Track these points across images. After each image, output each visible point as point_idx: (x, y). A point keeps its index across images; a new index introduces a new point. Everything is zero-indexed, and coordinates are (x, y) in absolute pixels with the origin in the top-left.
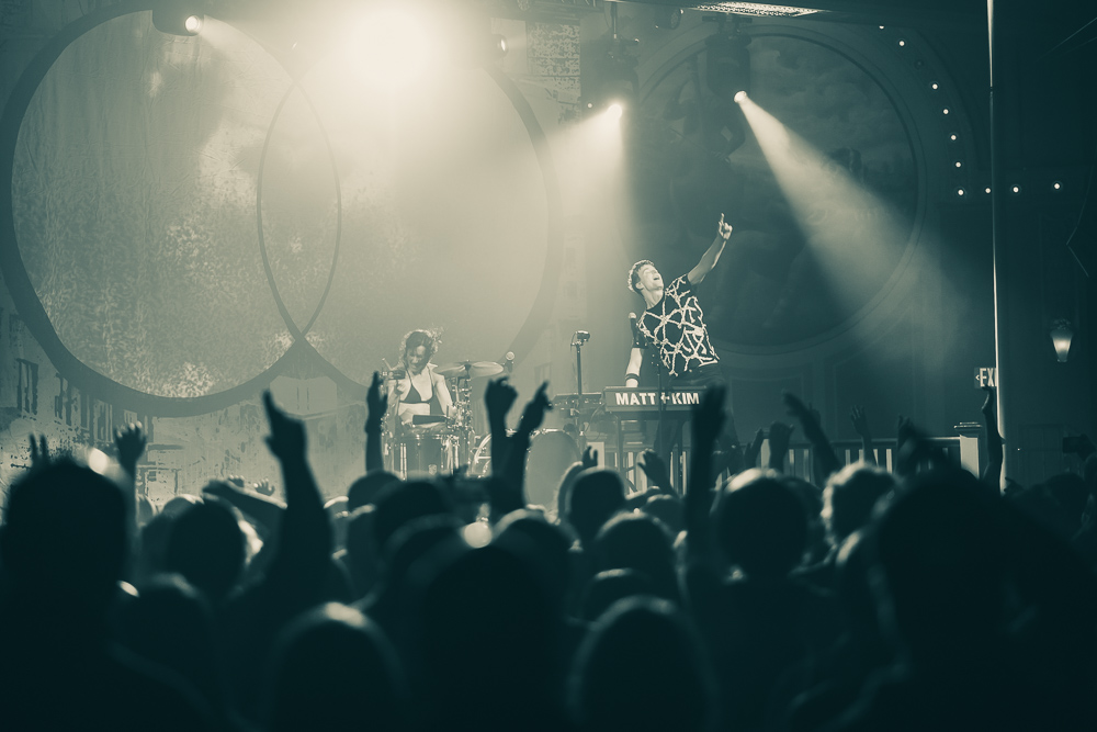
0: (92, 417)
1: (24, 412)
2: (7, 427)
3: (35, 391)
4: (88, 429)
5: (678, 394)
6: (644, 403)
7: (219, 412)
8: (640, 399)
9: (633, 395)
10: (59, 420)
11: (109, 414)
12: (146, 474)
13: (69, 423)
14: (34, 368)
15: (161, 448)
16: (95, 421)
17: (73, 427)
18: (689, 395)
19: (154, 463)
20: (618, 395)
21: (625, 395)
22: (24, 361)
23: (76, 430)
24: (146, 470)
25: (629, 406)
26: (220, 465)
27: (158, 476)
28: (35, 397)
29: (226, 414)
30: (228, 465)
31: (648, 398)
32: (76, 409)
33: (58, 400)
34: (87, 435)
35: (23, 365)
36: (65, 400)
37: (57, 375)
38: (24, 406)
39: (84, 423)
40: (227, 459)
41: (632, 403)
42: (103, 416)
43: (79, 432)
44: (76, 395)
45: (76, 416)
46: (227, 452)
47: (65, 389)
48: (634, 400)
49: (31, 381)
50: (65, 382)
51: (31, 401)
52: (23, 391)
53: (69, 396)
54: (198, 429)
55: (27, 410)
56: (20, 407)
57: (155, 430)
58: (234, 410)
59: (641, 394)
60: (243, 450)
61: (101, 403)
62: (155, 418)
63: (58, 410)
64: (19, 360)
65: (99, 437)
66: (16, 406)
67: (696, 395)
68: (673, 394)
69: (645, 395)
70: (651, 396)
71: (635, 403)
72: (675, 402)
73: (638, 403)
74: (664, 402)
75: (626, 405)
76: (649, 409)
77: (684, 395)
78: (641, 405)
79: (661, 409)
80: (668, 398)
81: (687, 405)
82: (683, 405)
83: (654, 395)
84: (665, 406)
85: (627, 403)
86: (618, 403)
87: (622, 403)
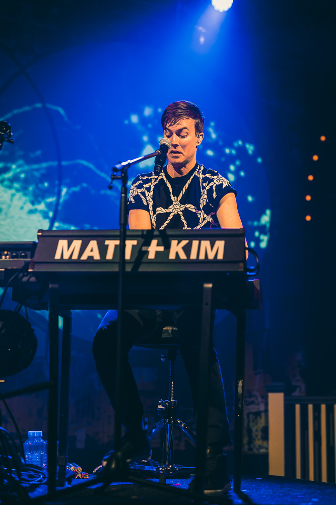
5: (184, 242)
6: (110, 256)
8: (103, 249)
9: (93, 244)
18: (206, 244)
20: (63, 243)
21: (77, 244)
25: (79, 262)
31: (121, 249)
41: (84, 258)
48: (93, 250)
59: (107, 242)
67: (220, 244)
68: (174, 243)
69: (117, 242)
70: (130, 244)
71: (90, 258)
72: (172, 256)
73: (97, 257)
74: (151, 256)
75: (70, 262)
76: (116, 269)
77: (195, 243)
78: (103, 261)
79: (142, 269)
80: (161, 249)
81: (197, 261)
82: (189, 262)
83: (135, 242)
84: (151, 262)
85: (75, 257)
86: (58, 256)
87: (66, 257)
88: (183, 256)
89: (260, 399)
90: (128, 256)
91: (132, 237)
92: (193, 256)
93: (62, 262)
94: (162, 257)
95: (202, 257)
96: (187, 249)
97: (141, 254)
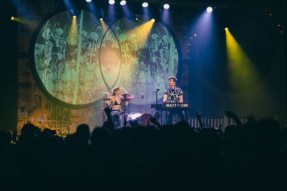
0: (56, 109)
1: (37, 108)
2: (33, 112)
3: (40, 103)
4: (55, 112)
5: (182, 104)
7: (88, 108)
8: (172, 105)
9: (171, 104)
10: (47, 110)
11: (60, 109)
12: (69, 123)
13: (50, 110)
14: (40, 97)
15: (73, 117)
16: (56, 110)
17: (51, 112)
18: (185, 104)
19: (71, 121)
20: (167, 104)
21: (169, 104)
22: (38, 96)
23: (52, 112)
24: (69, 122)
26: (88, 121)
27: (72, 124)
28: (40, 104)
29: (90, 109)
30: (90, 121)
31: (174, 105)
32: (52, 107)
33: (47, 105)
34: (54, 114)
35: (37, 97)
36: (49, 105)
37: (46, 99)
38: (37, 106)
39: (53, 111)
40: (90, 120)
42: (58, 109)
43: (52, 113)
44: (52, 104)
45: (51, 109)
46: (90, 118)
47: (49, 102)
48: (171, 105)
49: (39, 100)
50: (49, 101)
51: (39, 105)
52: (37, 103)
53: (50, 104)
54: (82, 112)
55: (38, 107)
56: (36, 107)
57: (71, 112)
58: (92, 108)
60: (95, 118)
61: (58, 106)
62: (71, 110)
63: (47, 108)
64: (36, 95)
65: (57, 114)
66: (35, 106)
67: (187, 105)
75: (169, 107)
76: (175, 108)
79: (178, 108)
81: (185, 107)
83: (176, 104)
88: (183, 106)
94: (180, 106)
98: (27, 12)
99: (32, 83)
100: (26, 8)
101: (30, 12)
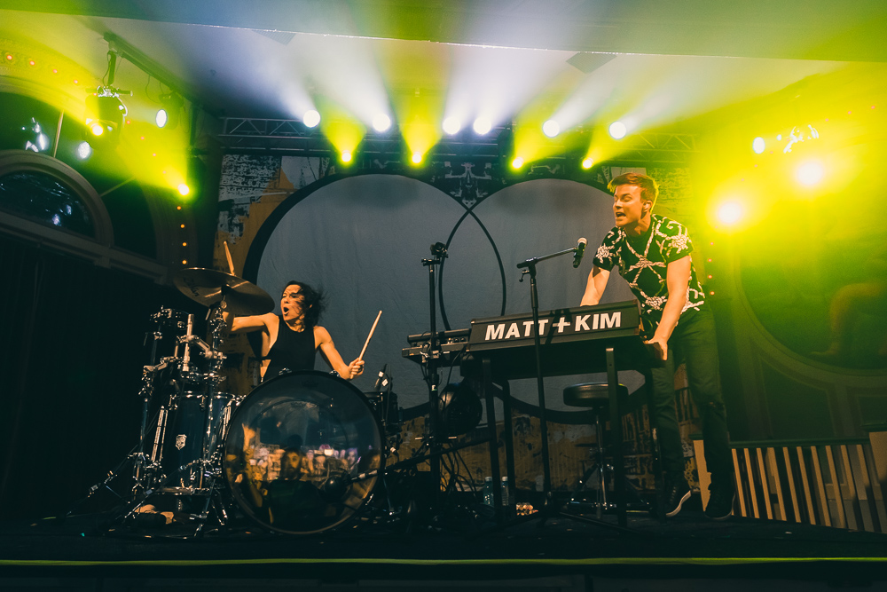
5: (587, 317)
6: (527, 334)
8: (522, 329)
9: (514, 326)
18: (605, 316)
20: (491, 328)
25: (504, 341)
31: (535, 328)
41: (508, 337)
48: (514, 330)
58: (420, 420)
59: (524, 323)
67: (617, 315)
68: (579, 318)
69: (532, 323)
70: (542, 323)
71: (513, 336)
72: (578, 329)
73: (517, 335)
74: (561, 330)
75: (497, 341)
76: (533, 343)
77: (596, 317)
78: (523, 338)
79: (554, 341)
80: (568, 324)
81: (599, 330)
82: (591, 332)
83: (547, 321)
84: (561, 335)
85: (500, 337)
86: (487, 338)
87: (494, 338)
88: (586, 328)
89: (687, 446)
90: (541, 332)
91: (543, 318)
92: (595, 327)
93: (491, 342)
94: (569, 330)
95: (602, 327)
96: (590, 322)
97: (551, 330)
98: (245, 185)
99: (243, 354)
100: (243, 176)
101: (254, 183)
